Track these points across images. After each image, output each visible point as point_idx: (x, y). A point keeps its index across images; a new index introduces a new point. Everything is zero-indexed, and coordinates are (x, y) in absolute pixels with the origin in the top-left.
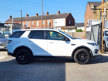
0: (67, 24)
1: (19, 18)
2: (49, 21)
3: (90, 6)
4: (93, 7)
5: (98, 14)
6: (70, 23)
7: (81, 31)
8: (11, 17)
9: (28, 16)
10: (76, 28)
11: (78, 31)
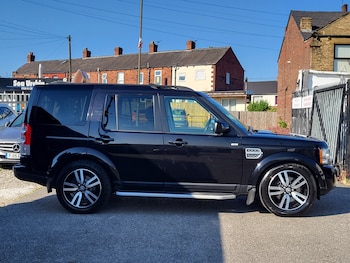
0: (220, 84)
1: (57, 63)
2: (159, 73)
3: (298, 24)
4: (309, 30)
5: (326, 54)
6: (228, 82)
7: (265, 108)
8: (32, 58)
9: (89, 54)
10: (249, 98)
11: (254, 108)
